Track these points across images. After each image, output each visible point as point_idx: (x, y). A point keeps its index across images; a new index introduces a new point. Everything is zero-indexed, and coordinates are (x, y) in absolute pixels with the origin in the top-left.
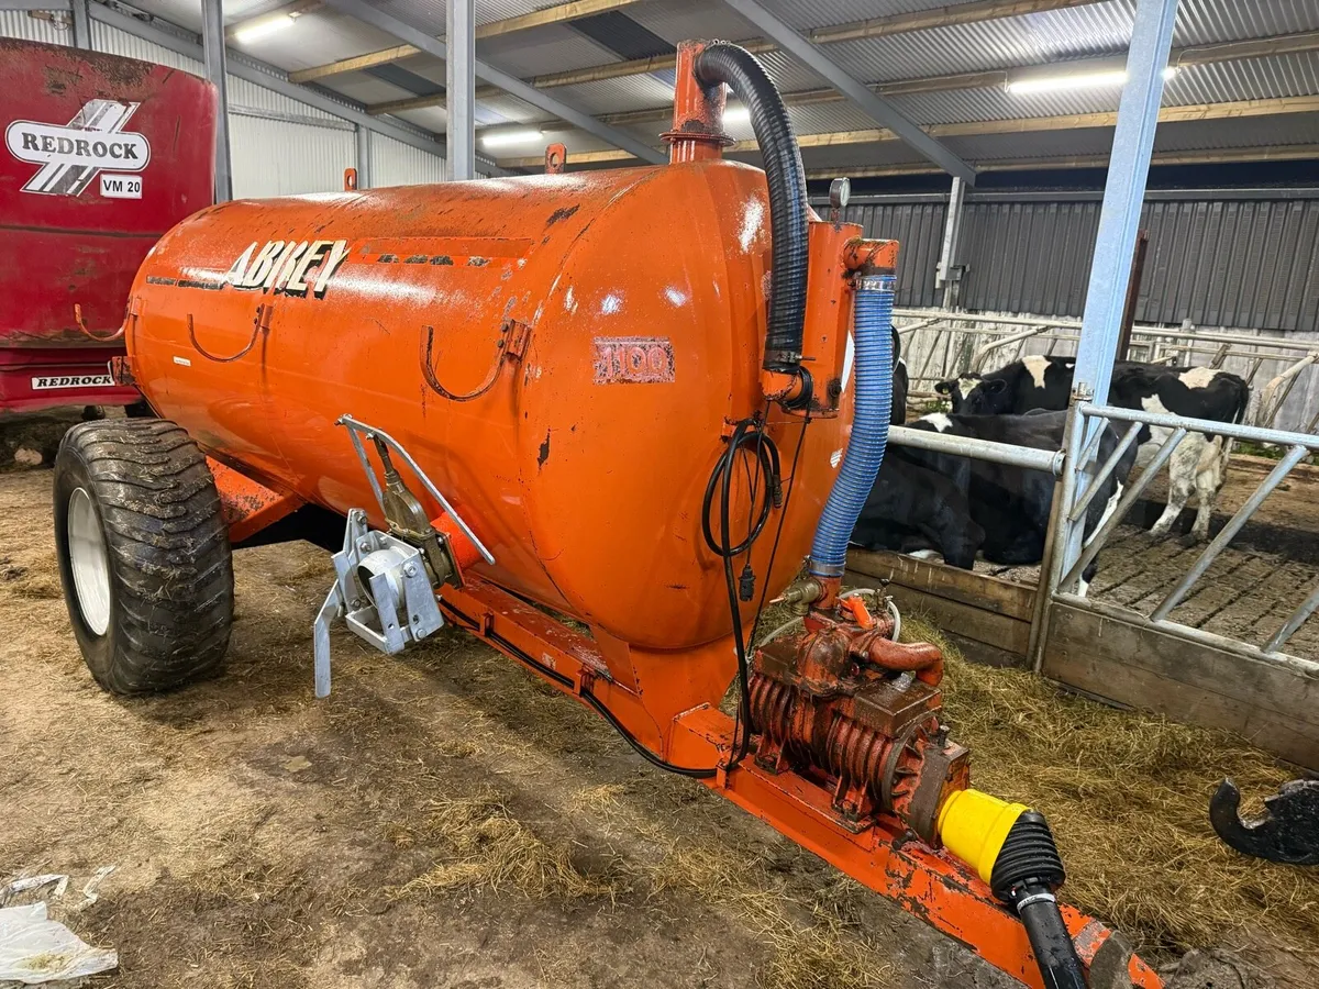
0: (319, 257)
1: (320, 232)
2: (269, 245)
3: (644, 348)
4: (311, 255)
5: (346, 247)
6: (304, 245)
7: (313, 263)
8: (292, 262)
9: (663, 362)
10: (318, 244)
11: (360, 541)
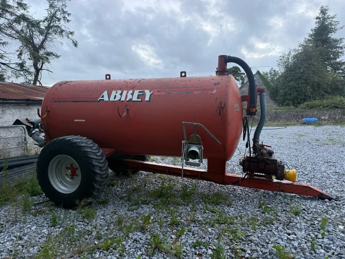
0: (141, 94)
2: (114, 91)
3: (237, 105)
6: (131, 91)
7: (139, 95)
8: (129, 95)
9: (239, 107)
10: (137, 91)
11: (186, 146)
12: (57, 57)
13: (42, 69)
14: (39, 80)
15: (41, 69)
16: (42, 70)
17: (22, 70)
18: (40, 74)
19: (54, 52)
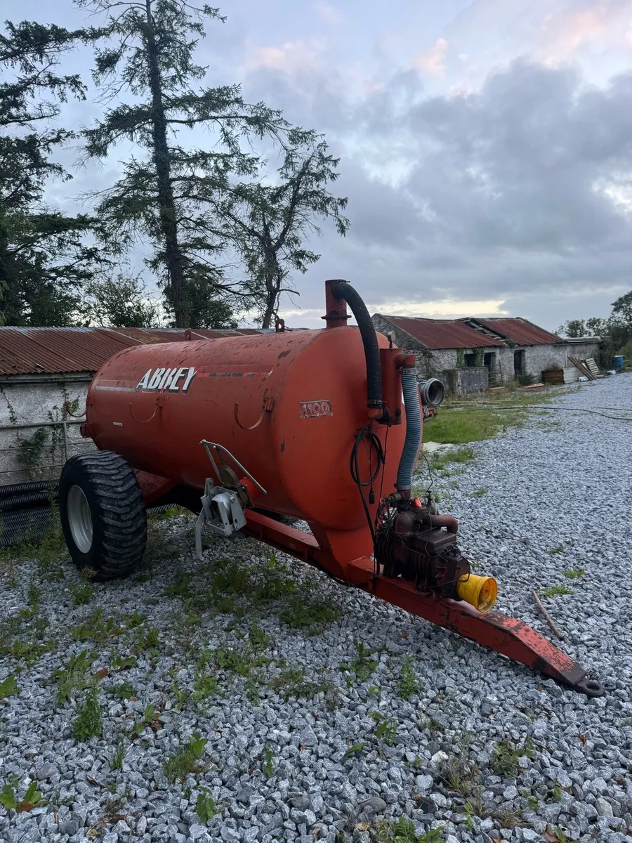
0: (183, 375)
1: (181, 364)
2: (158, 370)
3: (319, 403)
4: (179, 374)
5: (195, 370)
6: (175, 369)
7: (180, 378)
8: (170, 378)
9: (328, 407)
10: (181, 370)
11: (212, 491)
12: (315, 258)
13: (280, 289)
14: (275, 311)
15: (278, 290)
16: (280, 291)
17: (253, 295)
18: (276, 300)
19: (307, 250)
